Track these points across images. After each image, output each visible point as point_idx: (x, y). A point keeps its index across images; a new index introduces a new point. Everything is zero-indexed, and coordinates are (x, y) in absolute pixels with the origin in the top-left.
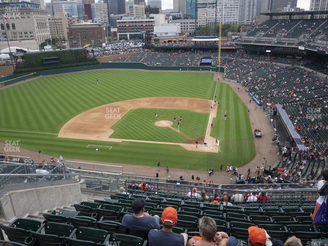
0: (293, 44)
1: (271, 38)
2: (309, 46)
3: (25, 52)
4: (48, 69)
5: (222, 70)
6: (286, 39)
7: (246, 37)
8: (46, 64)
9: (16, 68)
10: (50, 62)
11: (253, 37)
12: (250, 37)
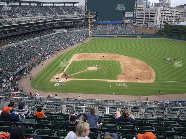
3: (166, 23)
4: (173, 35)
8: (173, 32)
9: (159, 31)
10: (176, 31)
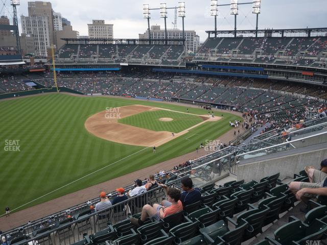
0: (112, 62)
1: (88, 59)
2: (130, 62)
5: (63, 90)
6: (102, 59)
7: (61, 59)
11: (69, 59)
12: (66, 59)
